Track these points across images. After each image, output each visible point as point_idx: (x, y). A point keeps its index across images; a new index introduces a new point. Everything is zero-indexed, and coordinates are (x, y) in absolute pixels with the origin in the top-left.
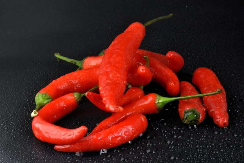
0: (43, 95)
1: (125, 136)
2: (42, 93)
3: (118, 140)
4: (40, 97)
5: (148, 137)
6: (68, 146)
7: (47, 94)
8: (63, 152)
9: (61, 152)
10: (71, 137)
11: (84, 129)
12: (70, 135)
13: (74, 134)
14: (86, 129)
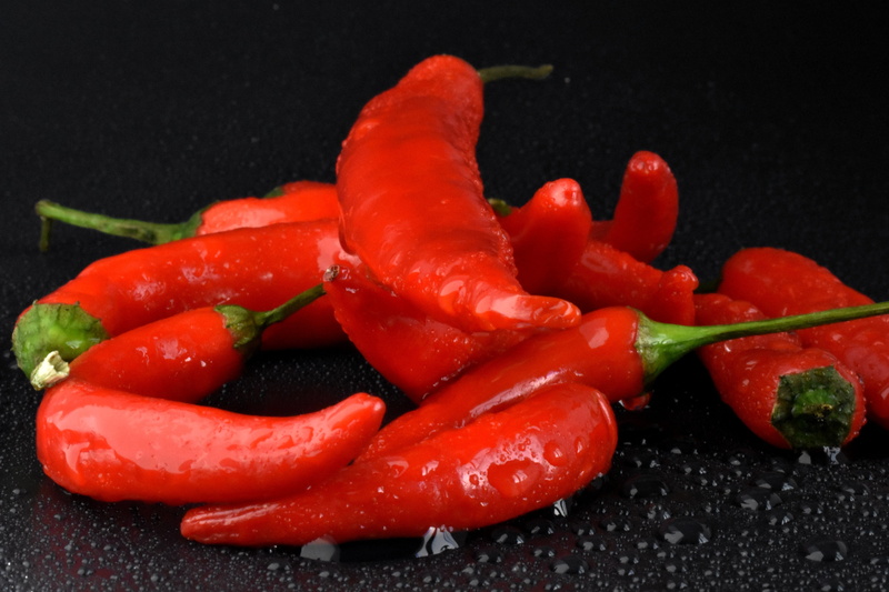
0: (59, 310)
1: (551, 467)
2: (52, 304)
3: (517, 481)
4: (46, 321)
5: (634, 492)
6: (267, 508)
7: (80, 311)
8: (233, 547)
9: (218, 546)
10: (296, 451)
11: (371, 408)
12: (290, 444)
13: (311, 435)
14: (378, 406)
